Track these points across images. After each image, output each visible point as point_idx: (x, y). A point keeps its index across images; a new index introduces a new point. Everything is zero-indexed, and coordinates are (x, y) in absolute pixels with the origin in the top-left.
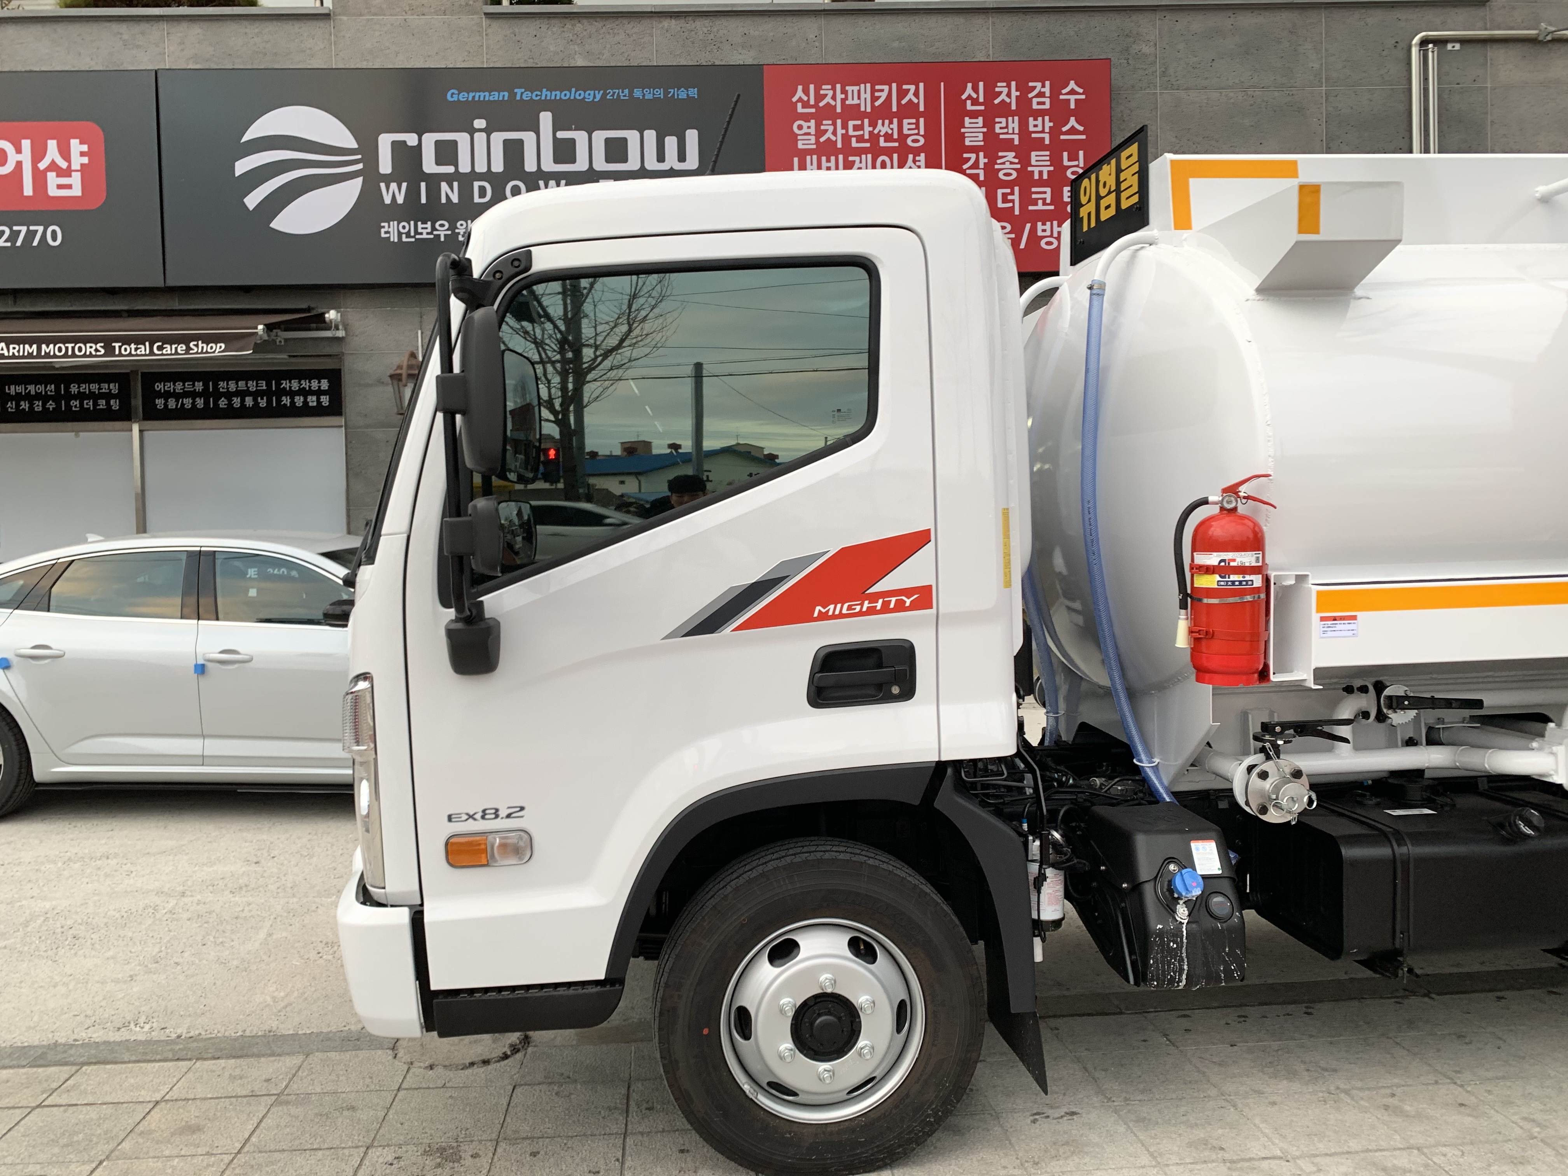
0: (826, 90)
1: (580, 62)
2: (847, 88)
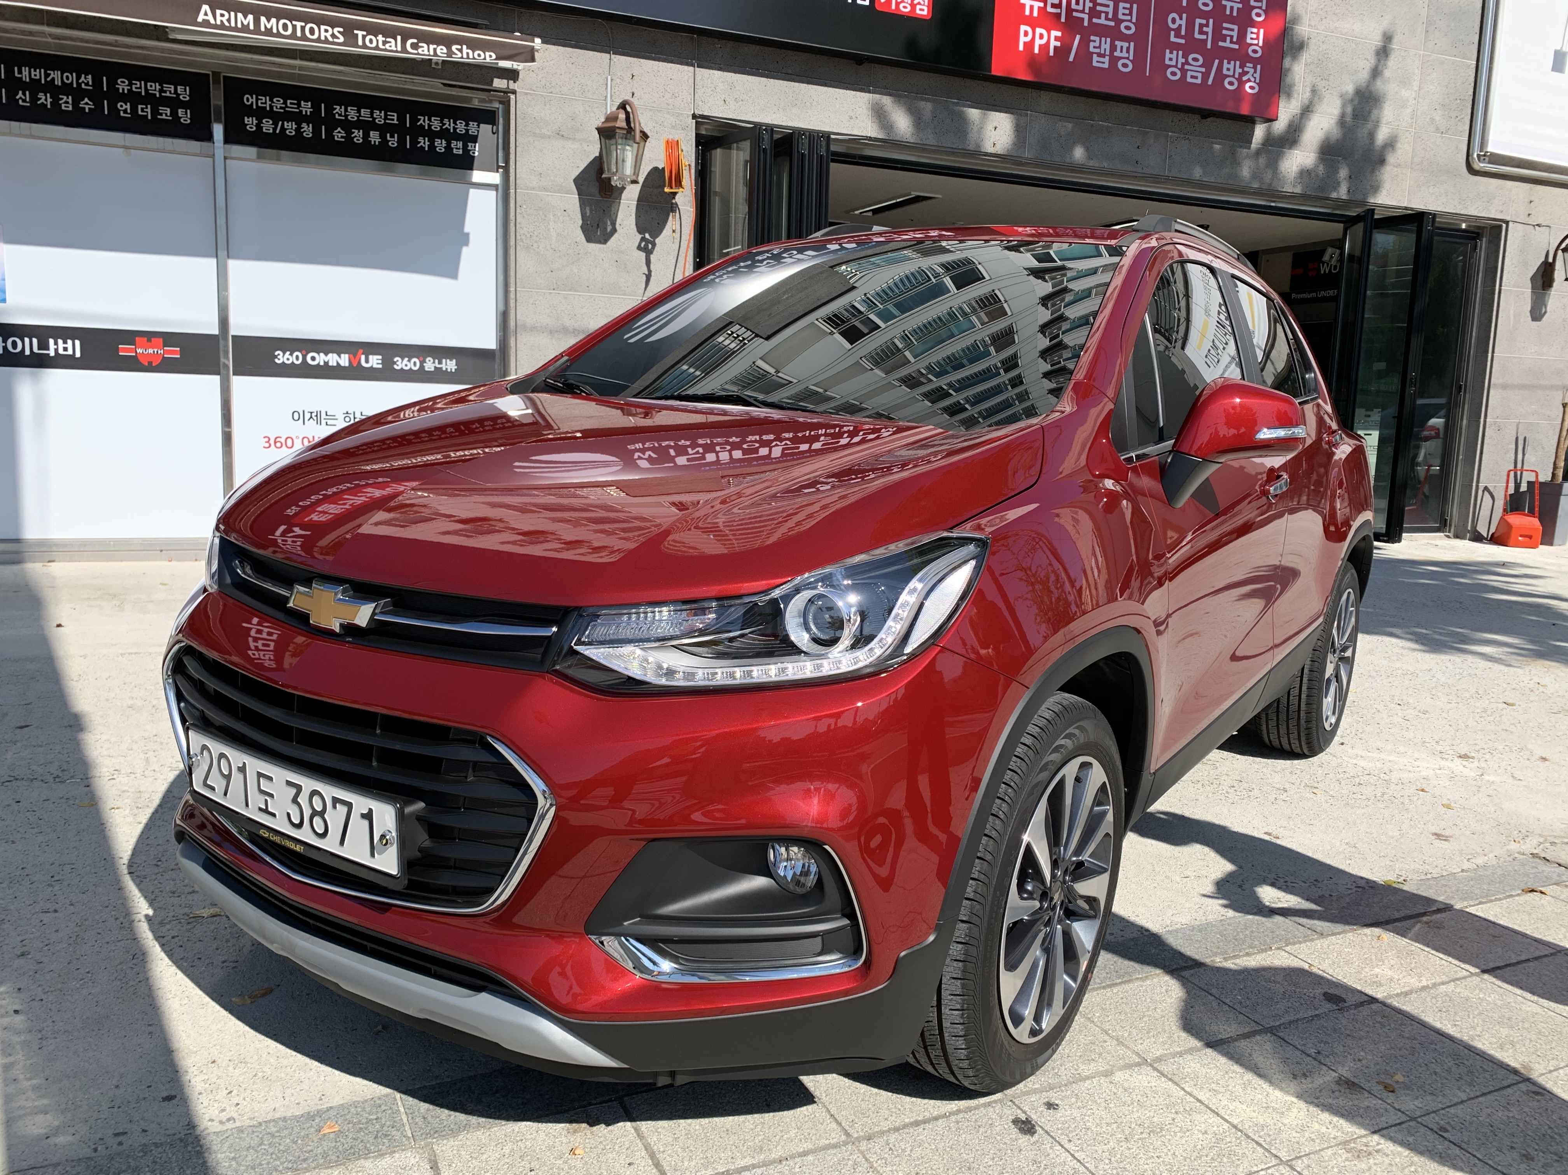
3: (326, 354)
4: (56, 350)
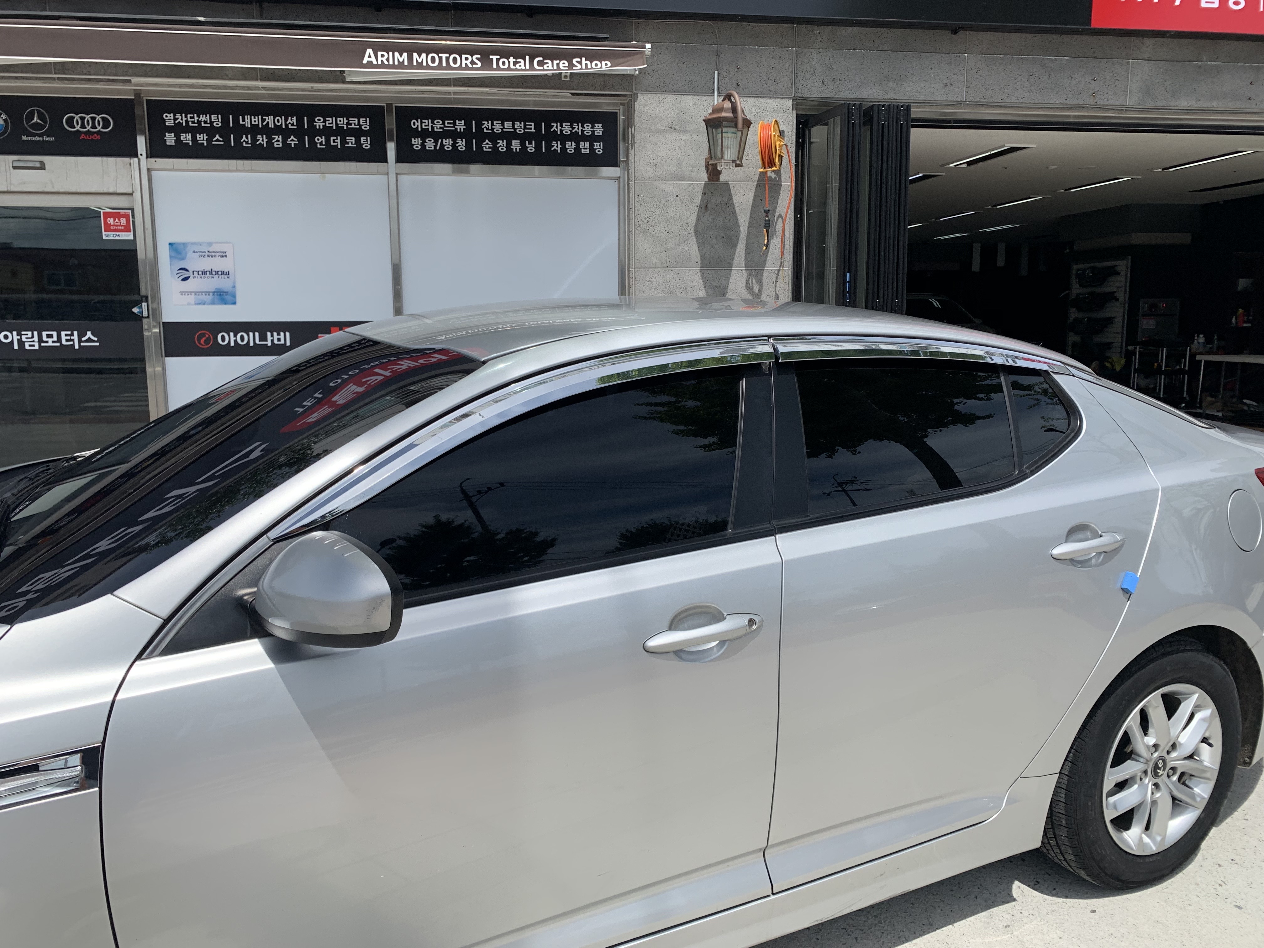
4: (272, 341)
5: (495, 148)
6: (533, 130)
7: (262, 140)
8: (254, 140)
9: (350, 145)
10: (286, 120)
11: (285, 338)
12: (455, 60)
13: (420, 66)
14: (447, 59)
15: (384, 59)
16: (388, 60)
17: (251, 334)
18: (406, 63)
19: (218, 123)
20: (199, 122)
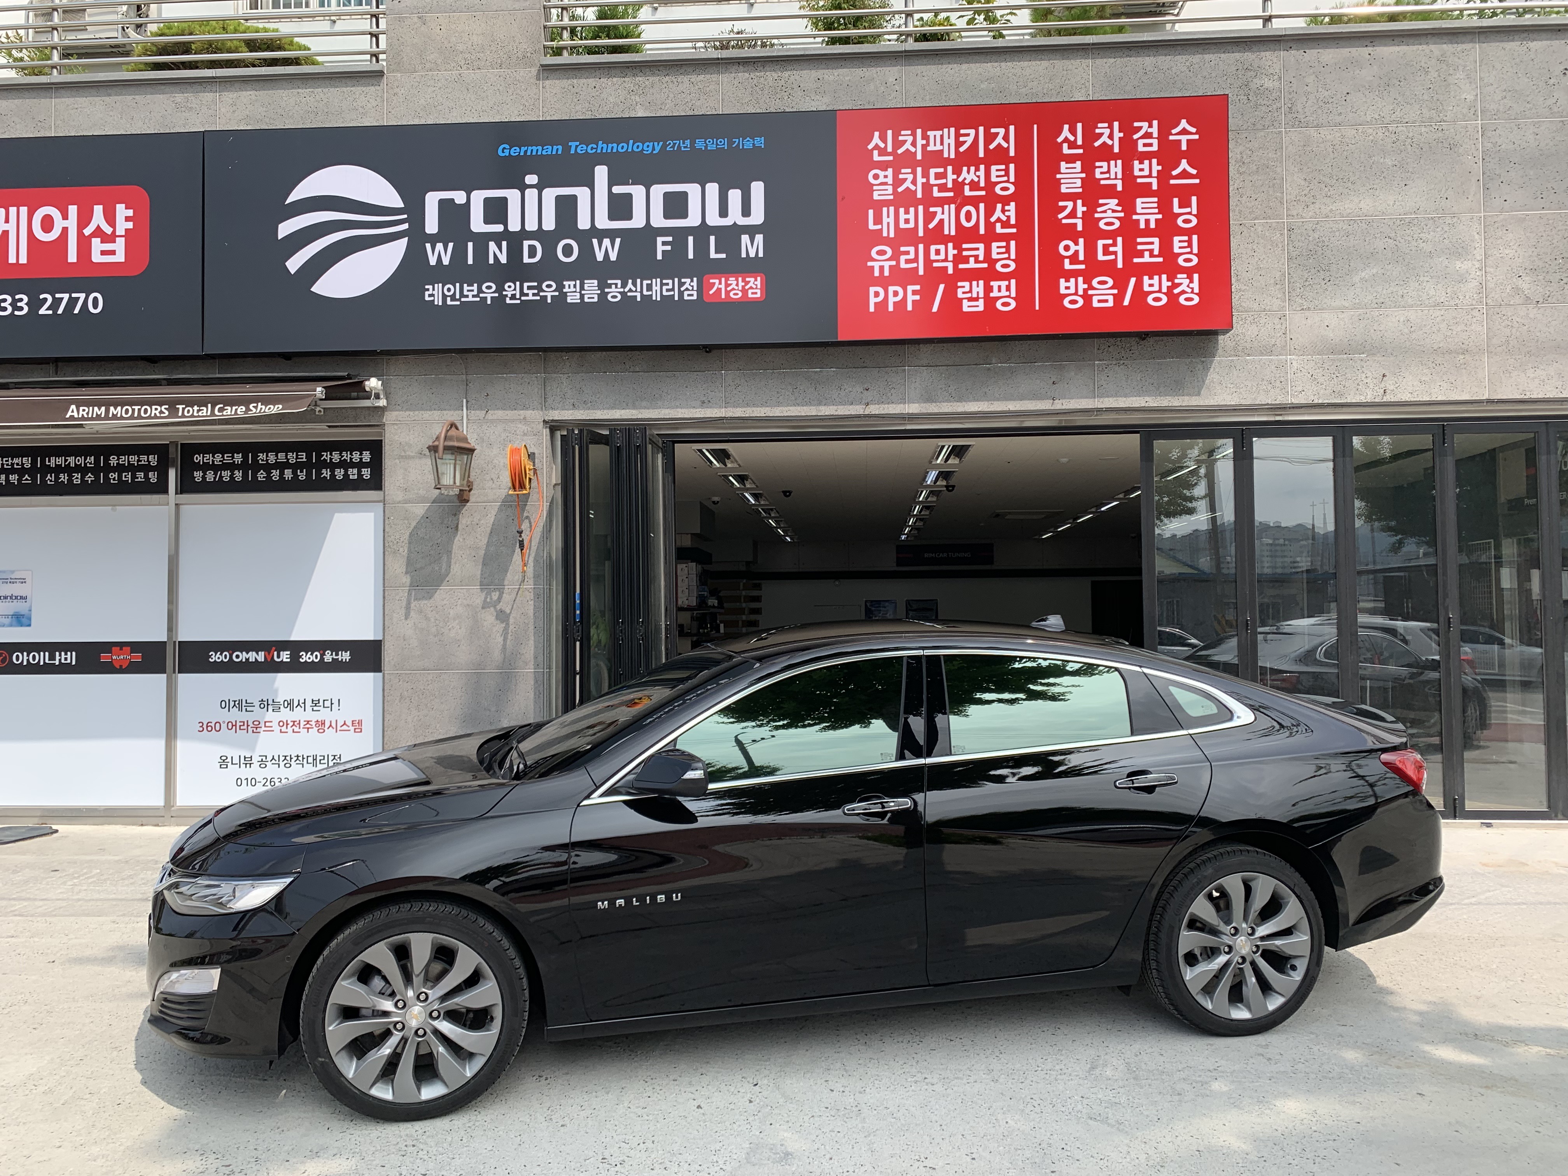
0: (906, 136)
1: (641, 113)
2: (929, 133)
3: (247, 653)
4: (60, 660)
5: (269, 477)
6: (304, 460)
7: (64, 478)
8: (57, 478)
9: (139, 480)
10: (85, 460)
11: (70, 658)
12: (146, 411)
13: (115, 417)
14: (139, 410)
15: (85, 413)
16: (88, 414)
17: (42, 653)
18: (103, 416)
19: (28, 465)
20: (12, 464)
